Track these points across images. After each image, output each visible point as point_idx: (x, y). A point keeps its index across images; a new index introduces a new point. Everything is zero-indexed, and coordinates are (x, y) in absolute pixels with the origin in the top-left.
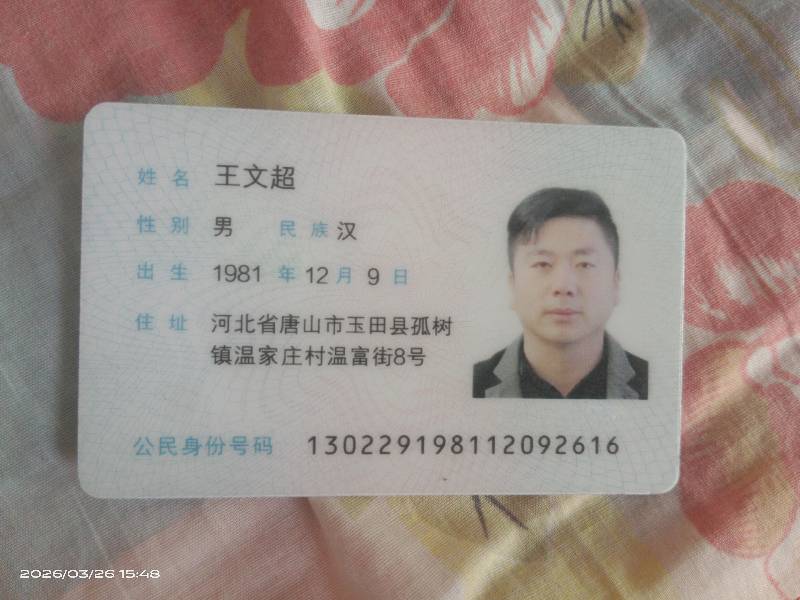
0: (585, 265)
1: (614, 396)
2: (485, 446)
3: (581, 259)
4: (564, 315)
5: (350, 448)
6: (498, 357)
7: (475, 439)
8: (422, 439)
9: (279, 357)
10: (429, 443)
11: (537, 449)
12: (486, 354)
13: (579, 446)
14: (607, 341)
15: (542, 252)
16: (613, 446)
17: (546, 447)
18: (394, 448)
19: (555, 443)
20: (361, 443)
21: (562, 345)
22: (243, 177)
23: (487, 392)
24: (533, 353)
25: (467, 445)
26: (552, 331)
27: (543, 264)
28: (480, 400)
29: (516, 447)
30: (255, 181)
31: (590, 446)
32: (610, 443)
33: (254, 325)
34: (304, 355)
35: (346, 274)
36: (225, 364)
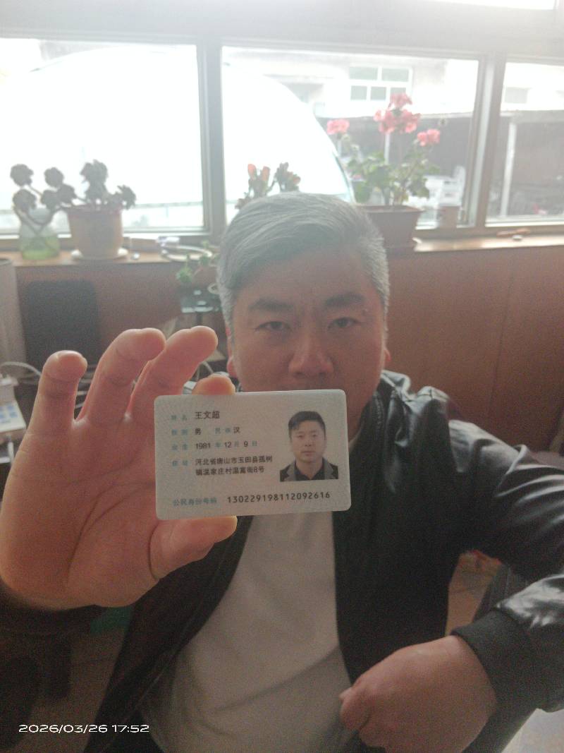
0: (314, 436)
1: (327, 479)
2: (285, 497)
3: (313, 434)
4: (308, 453)
5: (241, 500)
6: (287, 468)
7: (282, 495)
8: (264, 496)
9: (217, 472)
10: (266, 497)
11: (303, 497)
13: (316, 496)
14: (323, 460)
15: (300, 432)
17: (305, 497)
18: (255, 499)
19: (308, 495)
20: (245, 498)
22: (203, 416)
23: (285, 479)
25: (279, 497)
27: (301, 436)
28: (282, 483)
29: (296, 497)
30: (207, 416)
31: (320, 496)
32: (327, 494)
33: (209, 462)
34: (225, 470)
35: (237, 444)
36: (200, 476)
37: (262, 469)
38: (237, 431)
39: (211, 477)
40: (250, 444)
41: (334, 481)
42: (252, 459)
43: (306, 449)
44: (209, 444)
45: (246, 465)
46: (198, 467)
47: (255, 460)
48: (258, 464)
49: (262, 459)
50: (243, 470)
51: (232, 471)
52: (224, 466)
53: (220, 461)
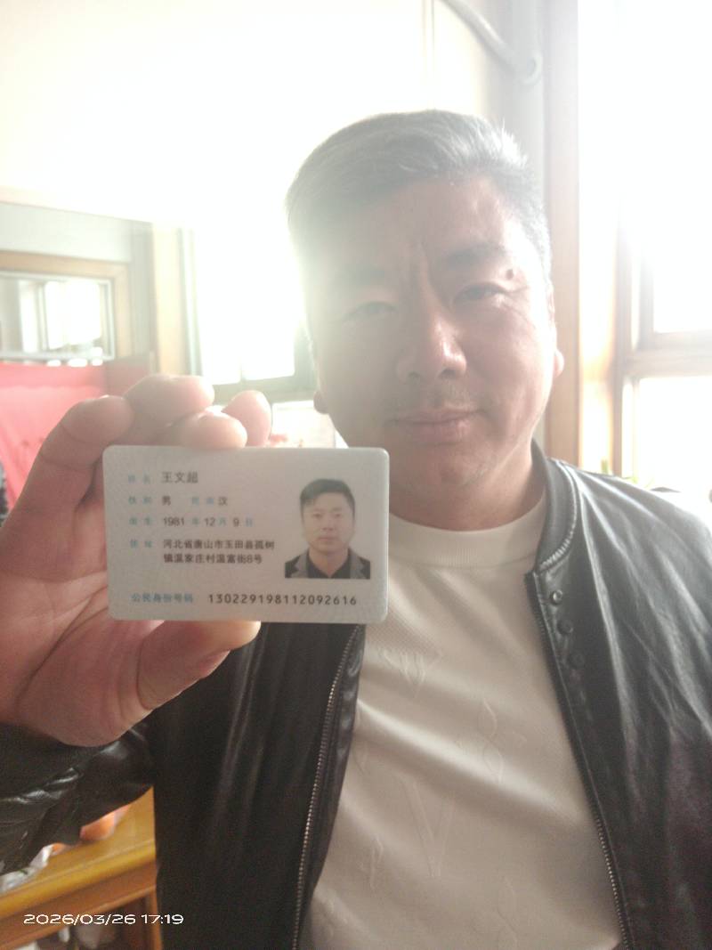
0: (338, 516)
1: (354, 578)
2: (291, 600)
3: (336, 513)
4: (329, 540)
5: (228, 599)
7: (286, 597)
8: (261, 597)
9: (194, 559)
10: (265, 600)
11: (316, 602)
12: (291, 557)
13: (336, 601)
15: (317, 510)
16: (353, 601)
17: (321, 601)
18: (248, 600)
19: (325, 599)
20: (233, 598)
21: (327, 553)
22: (174, 478)
23: (293, 575)
24: (313, 557)
25: (283, 600)
26: (322, 547)
27: (318, 516)
29: (306, 601)
30: (180, 479)
31: (342, 601)
33: (182, 545)
34: (205, 558)
35: (223, 521)
36: (170, 564)
37: (258, 558)
38: (224, 502)
39: (184, 565)
40: (242, 522)
42: (245, 544)
43: (324, 534)
44: (183, 519)
45: (236, 552)
46: (167, 551)
47: (249, 545)
48: (253, 552)
49: (259, 545)
50: (231, 559)
51: (216, 560)
52: (204, 551)
53: (199, 544)
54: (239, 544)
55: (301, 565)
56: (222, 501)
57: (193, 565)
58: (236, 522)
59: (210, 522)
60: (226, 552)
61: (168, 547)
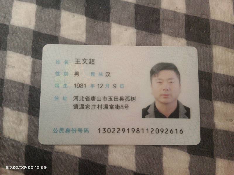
0: (171, 82)
1: (181, 118)
3: (170, 81)
4: (166, 96)
5: (109, 131)
6: (148, 107)
7: (143, 129)
8: (128, 129)
9: (90, 107)
10: (130, 130)
11: (160, 132)
12: (145, 106)
13: (172, 131)
14: (178, 103)
15: (159, 79)
18: (121, 132)
19: (165, 131)
20: (112, 130)
21: (166, 104)
22: (82, 62)
23: (146, 116)
24: (158, 106)
25: (141, 131)
26: (163, 100)
27: (160, 82)
29: (154, 132)
30: (85, 62)
31: (175, 131)
32: (181, 131)
33: (84, 99)
34: (97, 106)
35: (108, 85)
36: (77, 109)
37: (127, 107)
38: (109, 75)
39: (85, 111)
40: (118, 86)
41: (186, 120)
42: (119, 98)
43: (163, 92)
44: (85, 84)
45: (115, 103)
46: (76, 102)
47: (122, 99)
48: (124, 103)
49: (128, 99)
50: (112, 107)
51: (103, 107)
52: (96, 103)
53: (93, 98)
54: (116, 99)
55: (151, 111)
56: (107, 75)
57: (90, 110)
58: (115, 86)
59: (100, 86)
60: (109, 103)
61: (76, 100)
